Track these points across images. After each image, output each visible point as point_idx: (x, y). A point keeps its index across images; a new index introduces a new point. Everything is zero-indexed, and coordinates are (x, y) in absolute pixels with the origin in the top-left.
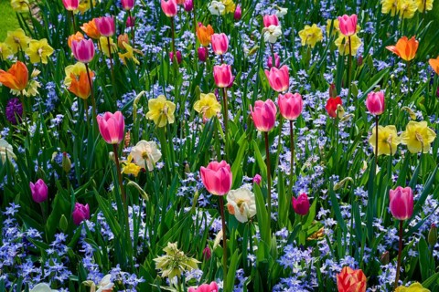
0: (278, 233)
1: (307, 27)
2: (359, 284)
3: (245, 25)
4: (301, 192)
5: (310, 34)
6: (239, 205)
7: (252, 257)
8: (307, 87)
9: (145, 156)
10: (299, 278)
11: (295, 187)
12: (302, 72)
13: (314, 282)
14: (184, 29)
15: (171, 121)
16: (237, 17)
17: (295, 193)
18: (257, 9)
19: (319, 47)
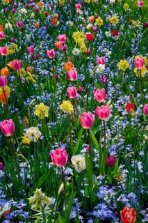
0: (98, 178)
1: (121, 61)
2: (132, 218)
3: (92, 58)
4: (112, 153)
5: (123, 64)
6: (77, 163)
7: (83, 192)
8: (120, 93)
9: (33, 135)
10: (107, 204)
11: (109, 150)
12: (118, 85)
13: (115, 205)
14: (62, 61)
15: (47, 116)
16: (88, 54)
17: (109, 154)
18: (99, 49)
19: (127, 71)
